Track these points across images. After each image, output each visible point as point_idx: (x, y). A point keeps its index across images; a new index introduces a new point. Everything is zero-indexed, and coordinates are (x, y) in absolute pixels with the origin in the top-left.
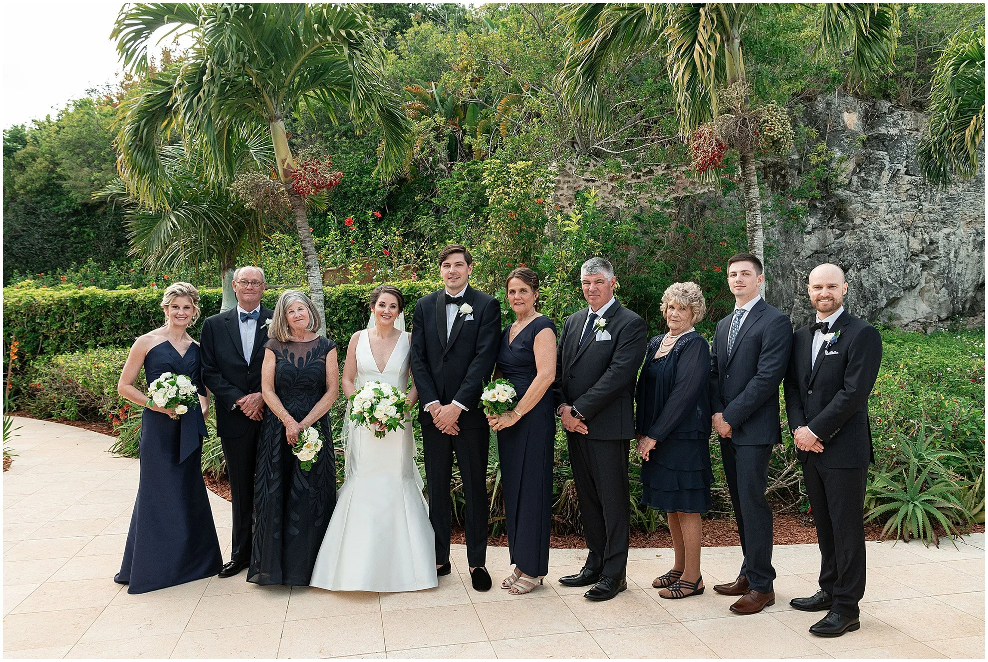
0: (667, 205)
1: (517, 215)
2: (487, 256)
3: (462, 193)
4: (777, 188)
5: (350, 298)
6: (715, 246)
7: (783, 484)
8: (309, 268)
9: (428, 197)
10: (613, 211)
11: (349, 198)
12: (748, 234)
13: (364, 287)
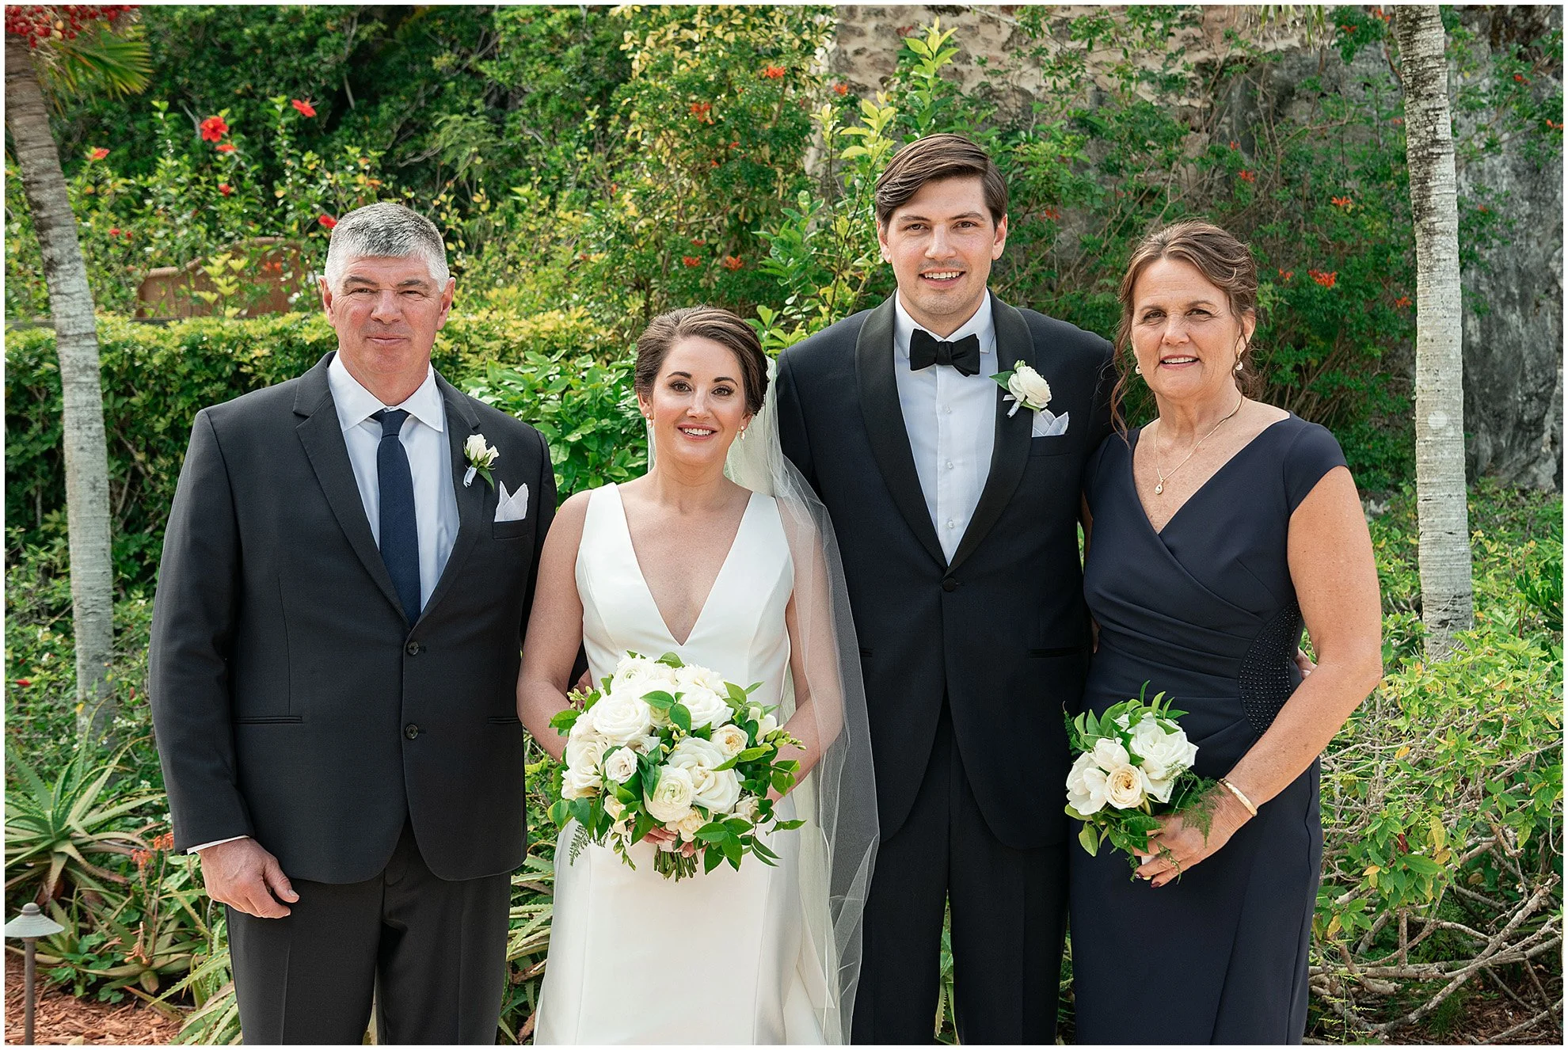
0: (1171, 83)
1: (715, 110)
2: (624, 235)
3: (565, 46)
4: (1508, 39)
5: (207, 360)
6: (1320, 208)
7: (1511, 953)
8: (51, 266)
9: (472, 59)
10: (1014, 103)
11: (236, 60)
12: (1412, 171)
13: (253, 327)
